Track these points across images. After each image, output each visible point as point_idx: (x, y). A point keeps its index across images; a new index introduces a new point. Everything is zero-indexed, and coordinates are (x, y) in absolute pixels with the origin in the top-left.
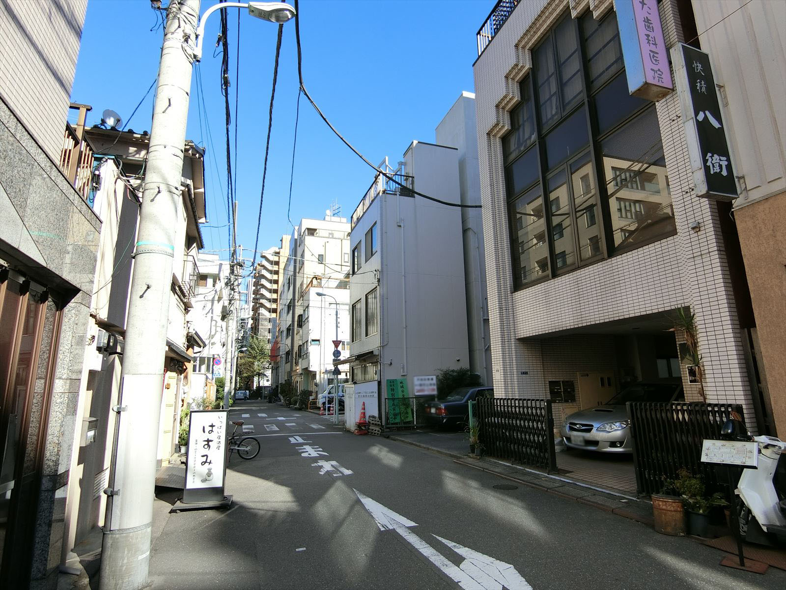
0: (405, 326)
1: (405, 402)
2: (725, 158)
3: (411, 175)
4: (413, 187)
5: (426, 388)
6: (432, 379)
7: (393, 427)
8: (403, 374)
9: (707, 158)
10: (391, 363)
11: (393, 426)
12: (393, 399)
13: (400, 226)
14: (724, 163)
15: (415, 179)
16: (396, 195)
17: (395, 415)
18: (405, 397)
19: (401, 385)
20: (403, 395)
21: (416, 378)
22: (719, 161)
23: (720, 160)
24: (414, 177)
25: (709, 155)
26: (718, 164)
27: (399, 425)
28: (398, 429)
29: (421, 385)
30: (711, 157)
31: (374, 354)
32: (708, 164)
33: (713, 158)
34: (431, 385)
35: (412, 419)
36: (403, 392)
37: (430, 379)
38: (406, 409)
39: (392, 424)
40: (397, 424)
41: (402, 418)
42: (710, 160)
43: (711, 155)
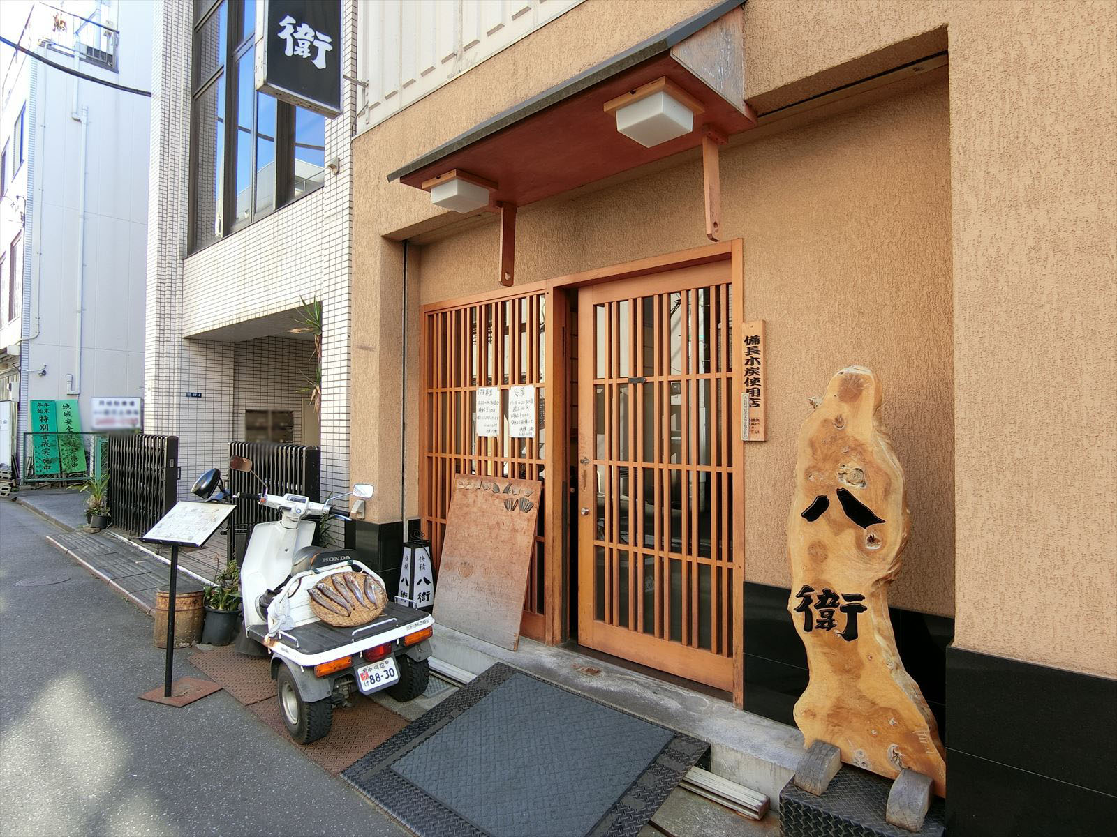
0: (79, 308)
1: (74, 440)
2: (329, 39)
3: (115, 29)
4: (115, 51)
5: (117, 417)
6: (132, 404)
7: (44, 482)
8: (71, 392)
9: (282, 24)
10: (44, 372)
11: (42, 480)
12: (45, 435)
13: (79, 120)
14: (324, 46)
15: (121, 37)
16: (73, 56)
17: (48, 462)
18: (73, 431)
19: (66, 411)
20: (69, 429)
21: (96, 401)
22: (312, 39)
23: (316, 37)
24: (118, 33)
25: (289, 20)
26: (308, 44)
27: (55, 479)
28: (52, 485)
29: (107, 412)
30: (294, 26)
31: (8, 353)
32: (282, 35)
33: (298, 28)
34: (129, 412)
35: (86, 469)
36: (68, 422)
37: (128, 404)
38: (72, 451)
39: (40, 477)
40: (51, 476)
41: (64, 467)
42: (290, 29)
43: (294, 22)
